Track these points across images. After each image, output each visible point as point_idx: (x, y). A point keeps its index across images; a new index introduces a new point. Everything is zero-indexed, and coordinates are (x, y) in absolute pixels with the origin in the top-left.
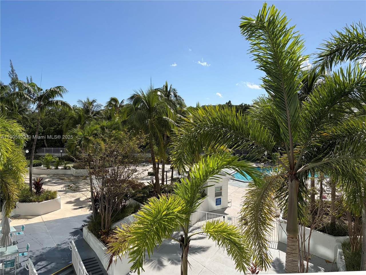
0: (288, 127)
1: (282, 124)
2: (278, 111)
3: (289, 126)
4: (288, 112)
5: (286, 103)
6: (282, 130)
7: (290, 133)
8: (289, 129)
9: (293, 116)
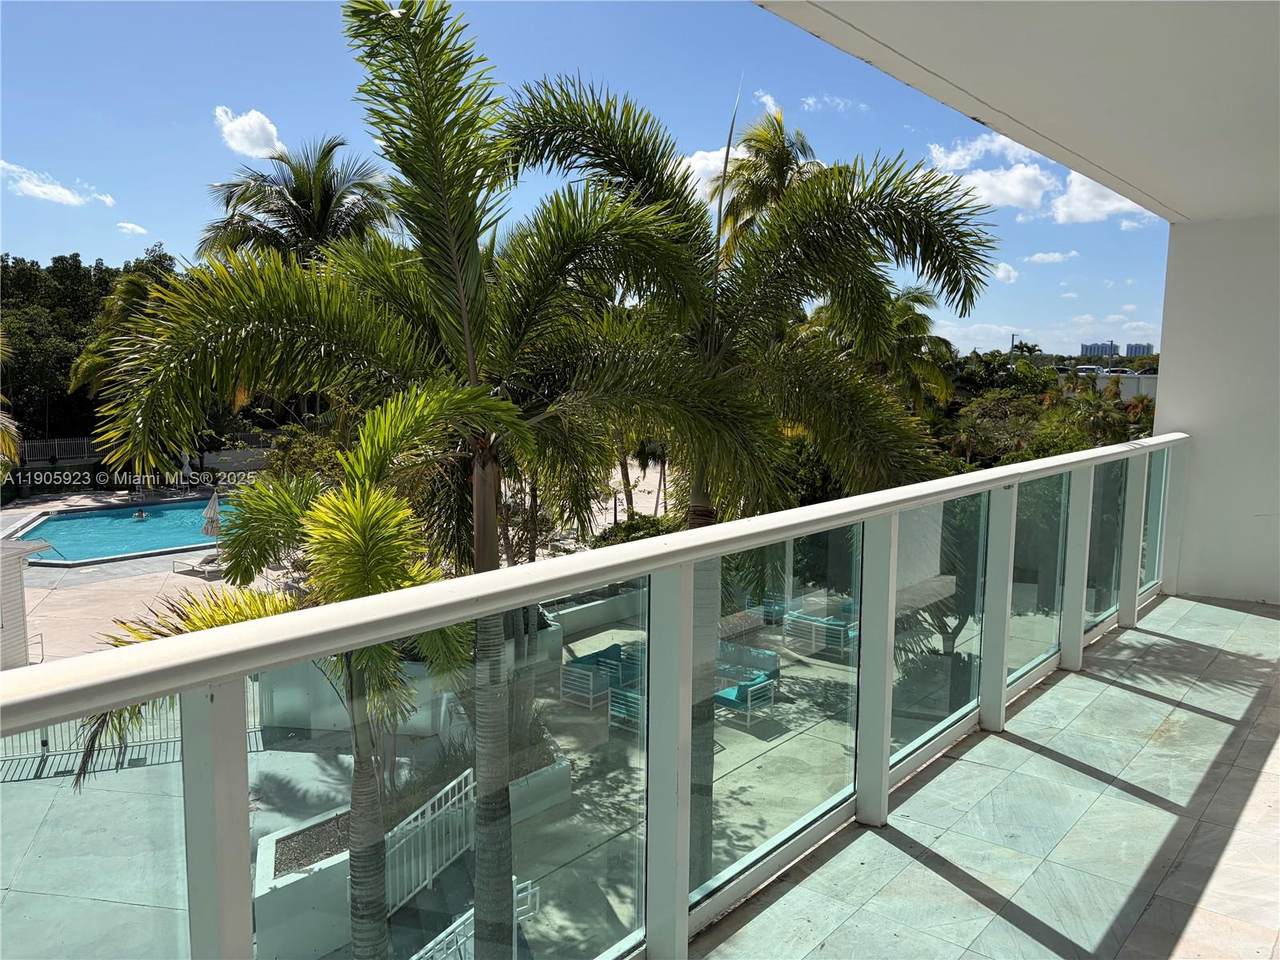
0: (462, 327)
1: (447, 318)
2: (433, 281)
3: (466, 326)
4: (461, 285)
5: (455, 260)
6: (446, 334)
7: (468, 341)
8: (467, 333)
9: (474, 299)
